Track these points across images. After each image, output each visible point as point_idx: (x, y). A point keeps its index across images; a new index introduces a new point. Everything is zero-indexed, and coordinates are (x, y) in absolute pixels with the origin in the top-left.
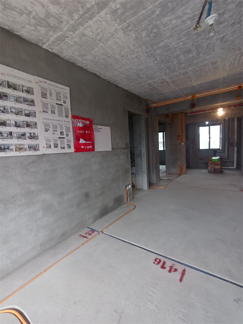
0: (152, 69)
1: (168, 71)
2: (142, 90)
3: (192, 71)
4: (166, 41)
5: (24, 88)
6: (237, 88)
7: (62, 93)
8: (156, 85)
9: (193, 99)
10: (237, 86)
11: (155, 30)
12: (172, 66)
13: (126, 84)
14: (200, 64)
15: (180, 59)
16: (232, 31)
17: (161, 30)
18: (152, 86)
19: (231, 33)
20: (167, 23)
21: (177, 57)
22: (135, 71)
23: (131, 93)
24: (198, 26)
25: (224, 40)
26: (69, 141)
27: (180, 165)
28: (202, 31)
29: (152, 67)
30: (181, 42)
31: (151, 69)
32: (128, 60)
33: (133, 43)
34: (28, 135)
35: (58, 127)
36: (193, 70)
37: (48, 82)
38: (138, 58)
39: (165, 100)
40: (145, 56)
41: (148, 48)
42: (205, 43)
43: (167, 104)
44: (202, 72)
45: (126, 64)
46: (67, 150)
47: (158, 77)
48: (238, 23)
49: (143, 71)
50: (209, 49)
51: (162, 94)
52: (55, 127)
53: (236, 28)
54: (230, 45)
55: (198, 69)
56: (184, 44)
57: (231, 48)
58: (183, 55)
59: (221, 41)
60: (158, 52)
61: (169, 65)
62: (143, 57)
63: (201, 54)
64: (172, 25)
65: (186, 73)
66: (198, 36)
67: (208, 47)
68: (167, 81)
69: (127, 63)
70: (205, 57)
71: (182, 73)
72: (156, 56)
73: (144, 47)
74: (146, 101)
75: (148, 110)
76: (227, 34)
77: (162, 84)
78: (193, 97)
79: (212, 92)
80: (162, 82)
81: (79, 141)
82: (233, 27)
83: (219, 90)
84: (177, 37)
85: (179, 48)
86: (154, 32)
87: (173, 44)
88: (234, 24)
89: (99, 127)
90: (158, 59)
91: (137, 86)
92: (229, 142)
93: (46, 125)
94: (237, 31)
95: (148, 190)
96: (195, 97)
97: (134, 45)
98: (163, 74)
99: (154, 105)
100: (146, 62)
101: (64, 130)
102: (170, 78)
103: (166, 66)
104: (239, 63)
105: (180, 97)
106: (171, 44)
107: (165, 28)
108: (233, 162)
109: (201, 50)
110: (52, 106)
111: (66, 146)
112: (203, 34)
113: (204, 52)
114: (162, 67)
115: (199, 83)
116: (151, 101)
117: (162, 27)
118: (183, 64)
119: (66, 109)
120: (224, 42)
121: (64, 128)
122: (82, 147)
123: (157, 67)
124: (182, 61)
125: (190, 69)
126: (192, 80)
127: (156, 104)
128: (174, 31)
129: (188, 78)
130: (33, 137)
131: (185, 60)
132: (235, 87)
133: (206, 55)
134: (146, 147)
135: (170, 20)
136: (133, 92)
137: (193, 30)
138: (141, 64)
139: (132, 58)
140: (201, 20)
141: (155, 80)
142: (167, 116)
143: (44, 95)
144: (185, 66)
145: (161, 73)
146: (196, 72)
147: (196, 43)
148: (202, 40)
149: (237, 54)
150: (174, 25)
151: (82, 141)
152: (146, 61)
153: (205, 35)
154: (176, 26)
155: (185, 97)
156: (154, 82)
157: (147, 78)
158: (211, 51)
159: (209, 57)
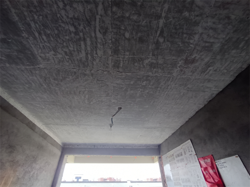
5: (180, 154)
7: (189, 146)
50: (118, 91)
54: (102, 86)
57: (101, 82)
63: (125, 89)
67: (118, 94)
70: (123, 83)
110: (189, 158)
119: (194, 155)
120: (106, 91)
124: (141, 90)
143: (185, 153)
158: (116, 89)
159: (119, 81)
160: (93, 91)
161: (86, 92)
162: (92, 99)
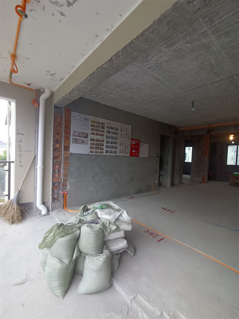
2: (171, 122)
5: (116, 128)
7: (128, 129)
8: (179, 121)
9: (209, 128)
18: (177, 121)
26: (128, 151)
27: (202, 175)
34: (114, 147)
35: (125, 144)
37: (123, 124)
46: (127, 155)
52: (124, 144)
75: (176, 132)
78: (209, 126)
81: (132, 151)
89: (143, 144)
93: (121, 143)
95: (170, 187)
96: (211, 126)
101: (127, 146)
110: (124, 135)
111: (127, 153)
116: (179, 127)
119: (129, 136)
121: (127, 144)
122: (134, 154)
127: (183, 129)
130: (116, 148)
136: (165, 123)
142: (193, 136)
143: (121, 130)
151: (134, 151)
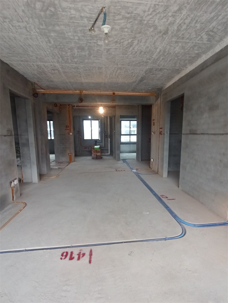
0: (44, 51)
1: (60, 59)
2: (28, 69)
3: (82, 68)
4: (63, 27)
6: (112, 94)
8: (46, 70)
9: (80, 94)
10: (112, 93)
11: (53, 9)
12: (65, 56)
13: (7, 56)
14: (90, 65)
15: (74, 52)
16: (115, 48)
17: (59, 12)
18: (42, 69)
19: (114, 49)
20: (66, 8)
21: (71, 49)
22: (22, 44)
23: (13, 69)
24: (92, 29)
25: (109, 52)
27: (69, 154)
28: (95, 35)
29: (43, 48)
30: (77, 36)
31: (42, 50)
32: (13, 26)
33: (23, 8)
36: (84, 68)
38: (28, 30)
39: (54, 88)
40: (37, 32)
41: (42, 25)
42: (96, 47)
43: (57, 94)
44: (91, 72)
45: (10, 31)
47: (50, 62)
48: (119, 44)
49: (33, 48)
51: (52, 81)
53: (118, 47)
54: (112, 58)
55: (88, 69)
56: (79, 39)
57: (112, 61)
58: (77, 49)
59: (107, 52)
60: (52, 34)
61: (62, 54)
62: (34, 32)
63: (92, 56)
64: (70, 14)
65: (78, 69)
66: (91, 38)
67: (98, 52)
68: (59, 69)
69: (10, 28)
70: (94, 60)
71: (74, 67)
72: (50, 38)
73: (36, 20)
74: (33, 84)
75: (35, 95)
76: (111, 48)
77: (53, 71)
78: (80, 92)
79: (95, 92)
80: (53, 69)
82: (116, 45)
83: (100, 92)
84: (74, 29)
85: (74, 41)
86: (50, 10)
87: (69, 35)
88: (116, 42)
90: (52, 42)
91: (22, 63)
92: (105, 134)
94: (117, 49)
95: (38, 182)
96: (82, 93)
97: (23, 11)
98: (56, 61)
99: (42, 91)
100: (38, 40)
102: (62, 68)
103: (59, 54)
104: (115, 75)
105: (69, 90)
106: (67, 33)
107: (63, 13)
108: (108, 150)
109: (92, 53)
112: (95, 39)
113: (94, 55)
114: (55, 53)
115: (87, 81)
116: (39, 86)
117: (60, 10)
118: (76, 58)
120: (109, 54)
123: (50, 51)
124: (75, 55)
125: (82, 66)
126: (82, 77)
127: (44, 91)
128: (72, 22)
129: (79, 74)
131: (78, 56)
132: (111, 93)
133: (95, 58)
134: (34, 135)
135: (69, 7)
136: (16, 69)
137: (88, 30)
138: (31, 38)
139: (19, 26)
140: (96, 25)
141: (46, 64)
142: (56, 105)
144: (78, 61)
145: (53, 58)
146: (85, 70)
147: (89, 44)
148: (93, 43)
149: (115, 67)
150: (73, 16)
152: (37, 38)
153: (97, 40)
154: (74, 17)
155: (74, 90)
156: (44, 66)
157: (37, 58)
158: (99, 56)
159: (97, 61)
160: (121, 55)
161: (129, 54)
162: (126, 47)
